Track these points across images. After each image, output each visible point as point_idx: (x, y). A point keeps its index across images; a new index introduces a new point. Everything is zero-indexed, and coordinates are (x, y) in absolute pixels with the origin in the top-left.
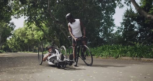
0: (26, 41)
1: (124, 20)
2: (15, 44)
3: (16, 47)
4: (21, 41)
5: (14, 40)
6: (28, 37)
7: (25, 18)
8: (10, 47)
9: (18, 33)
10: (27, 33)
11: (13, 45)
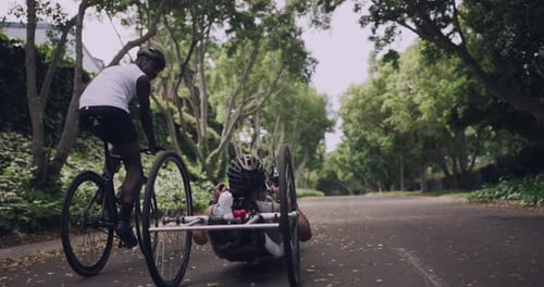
3: (358, 176)
8: (340, 174)
11: (349, 170)
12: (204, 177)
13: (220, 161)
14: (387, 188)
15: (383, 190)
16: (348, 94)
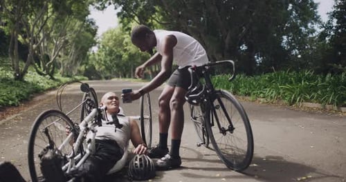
0: (125, 56)
1: (335, 7)
2: (105, 62)
3: (108, 68)
4: (117, 56)
5: (103, 53)
6: (127, 48)
7: (116, 8)
8: (97, 67)
9: (106, 41)
10: (124, 39)
11: (103, 65)
12: (45, 73)
13: (52, 66)
14: (124, 76)
15: (122, 77)
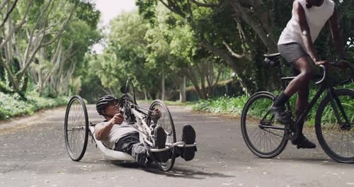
0: (151, 60)
4: (138, 60)
6: (153, 45)
9: (117, 34)
10: (146, 30)
11: (114, 76)
12: (12, 90)
13: (23, 78)
14: (153, 96)
15: (149, 98)
16: (118, 20)
